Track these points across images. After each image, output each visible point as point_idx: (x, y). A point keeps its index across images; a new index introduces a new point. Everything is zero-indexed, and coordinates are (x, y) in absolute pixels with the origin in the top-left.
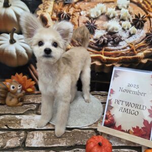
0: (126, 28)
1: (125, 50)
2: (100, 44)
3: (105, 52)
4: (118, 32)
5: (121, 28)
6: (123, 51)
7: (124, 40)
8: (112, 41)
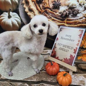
0: (82, 4)
1: (82, 19)
2: (63, 16)
3: (67, 21)
4: (76, 7)
7: (80, 13)
8: (72, 14)
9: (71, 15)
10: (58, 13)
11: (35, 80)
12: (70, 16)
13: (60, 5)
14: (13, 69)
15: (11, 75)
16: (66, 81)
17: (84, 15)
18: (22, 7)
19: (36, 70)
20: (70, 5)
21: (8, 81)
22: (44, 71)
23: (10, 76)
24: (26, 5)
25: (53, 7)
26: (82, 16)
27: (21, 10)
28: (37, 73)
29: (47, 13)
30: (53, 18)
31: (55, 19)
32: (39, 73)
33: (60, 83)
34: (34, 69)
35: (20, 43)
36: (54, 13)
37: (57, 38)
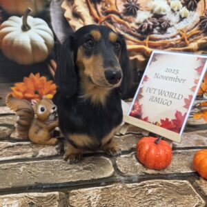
0: (176, 9)
1: (175, 39)
2: (143, 30)
4: (165, 15)
5: (170, 9)
6: (173, 41)
8: (159, 27)
9: (157, 30)
24: (68, 4)
25: (124, 10)
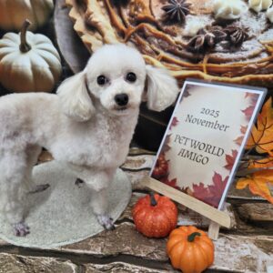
2: (196, 47)
3: (210, 65)
7: (253, 37)
8: (226, 40)
9: (222, 45)
10: (179, 39)
11: (98, 251)
12: (219, 48)
13: (187, 13)
14: (31, 214)
15: (22, 233)
16: (194, 255)
17: (263, 44)
18: (64, 16)
19: (104, 219)
20: (220, 11)
21: (12, 251)
22: (127, 223)
23: (18, 234)
24: (78, 12)
25: (163, 16)
26: (257, 49)
27: (60, 25)
28: (106, 230)
29: (145, 37)
30: (162, 53)
31: (169, 56)
32: (113, 228)
33: (175, 264)
34: (96, 215)
35: (52, 134)
36: (168, 36)
37: (175, 119)
